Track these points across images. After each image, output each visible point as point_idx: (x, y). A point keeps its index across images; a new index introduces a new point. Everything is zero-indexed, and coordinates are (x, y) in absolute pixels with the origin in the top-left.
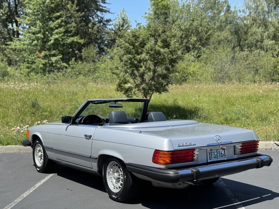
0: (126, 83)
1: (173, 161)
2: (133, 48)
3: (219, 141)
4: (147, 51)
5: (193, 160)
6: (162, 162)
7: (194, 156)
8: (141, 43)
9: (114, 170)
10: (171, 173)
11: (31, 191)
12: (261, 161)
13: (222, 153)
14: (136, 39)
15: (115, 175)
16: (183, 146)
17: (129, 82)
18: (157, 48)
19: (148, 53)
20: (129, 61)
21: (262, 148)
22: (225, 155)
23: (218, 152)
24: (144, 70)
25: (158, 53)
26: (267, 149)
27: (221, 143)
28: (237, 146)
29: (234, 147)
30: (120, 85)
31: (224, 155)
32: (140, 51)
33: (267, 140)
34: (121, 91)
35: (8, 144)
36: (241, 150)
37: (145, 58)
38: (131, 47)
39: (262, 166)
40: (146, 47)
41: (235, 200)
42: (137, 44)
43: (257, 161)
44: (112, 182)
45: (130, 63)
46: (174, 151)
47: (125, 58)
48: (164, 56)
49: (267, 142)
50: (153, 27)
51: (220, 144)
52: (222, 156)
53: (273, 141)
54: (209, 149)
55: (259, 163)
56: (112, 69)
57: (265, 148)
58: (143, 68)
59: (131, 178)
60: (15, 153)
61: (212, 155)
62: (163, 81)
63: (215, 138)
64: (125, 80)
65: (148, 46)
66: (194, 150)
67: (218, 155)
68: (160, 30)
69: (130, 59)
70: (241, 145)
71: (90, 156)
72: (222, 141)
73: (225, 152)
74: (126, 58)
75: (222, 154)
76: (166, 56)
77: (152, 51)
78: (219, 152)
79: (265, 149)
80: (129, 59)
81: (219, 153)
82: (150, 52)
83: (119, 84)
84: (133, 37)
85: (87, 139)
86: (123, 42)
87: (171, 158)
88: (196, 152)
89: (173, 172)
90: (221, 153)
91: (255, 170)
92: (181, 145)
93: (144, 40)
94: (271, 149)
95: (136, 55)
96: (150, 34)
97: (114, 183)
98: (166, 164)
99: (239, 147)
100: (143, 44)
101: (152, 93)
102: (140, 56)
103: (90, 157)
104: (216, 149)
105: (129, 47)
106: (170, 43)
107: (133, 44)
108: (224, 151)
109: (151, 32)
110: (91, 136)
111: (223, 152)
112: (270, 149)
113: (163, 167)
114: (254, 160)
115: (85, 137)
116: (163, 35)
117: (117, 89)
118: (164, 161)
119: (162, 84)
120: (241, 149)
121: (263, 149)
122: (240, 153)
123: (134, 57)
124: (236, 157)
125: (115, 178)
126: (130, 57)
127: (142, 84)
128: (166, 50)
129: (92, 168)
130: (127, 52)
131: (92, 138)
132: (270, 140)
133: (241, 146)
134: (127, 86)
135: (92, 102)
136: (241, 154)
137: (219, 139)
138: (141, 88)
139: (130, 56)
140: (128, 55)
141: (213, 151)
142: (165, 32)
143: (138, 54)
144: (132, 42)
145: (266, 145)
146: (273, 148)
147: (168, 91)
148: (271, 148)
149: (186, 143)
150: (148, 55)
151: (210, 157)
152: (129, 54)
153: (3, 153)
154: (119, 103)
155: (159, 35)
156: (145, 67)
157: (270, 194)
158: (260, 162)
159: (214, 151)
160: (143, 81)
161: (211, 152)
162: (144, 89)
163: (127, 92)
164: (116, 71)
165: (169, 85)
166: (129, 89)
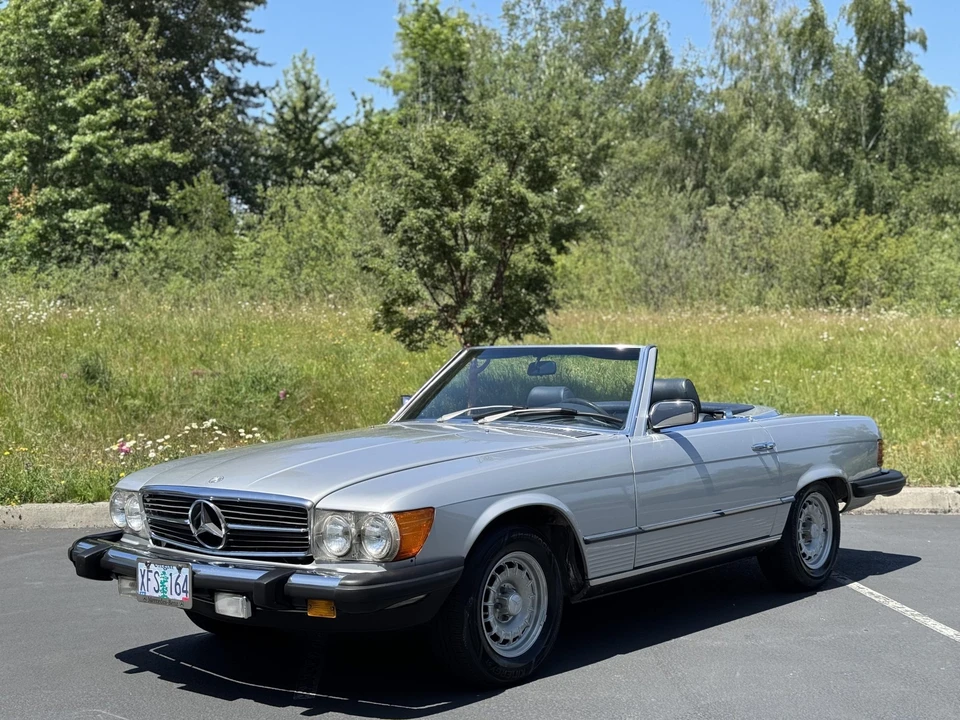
0: (410, 300)
2: (438, 187)
4: (483, 197)
8: (461, 171)
14: (444, 160)
17: (420, 299)
18: (517, 188)
19: (487, 202)
20: (426, 230)
21: (921, 507)
24: (472, 258)
25: (522, 203)
26: (936, 512)
30: (388, 311)
32: (457, 196)
33: (932, 483)
34: (389, 331)
35: (99, 498)
37: (478, 219)
38: (431, 183)
40: (479, 183)
42: (448, 174)
45: (429, 237)
47: (411, 219)
48: (540, 215)
49: (936, 490)
50: (499, 120)
53: (952, 485)
56: (360, 256)
57: (930, 507)
58: (471, 252)
62: (532, 299)
64: (407, 291)
65: (486, 182)
68: (523, 128)
69: (430, 223)
74: (415, 221)
76: (546, 216)
77: (500, 197)
79: (931, 512)
80: (426, 221)
82: (493, 199)
83: (385, 304)
84: (436, 150)
86: (403, 168)
93: (470, 162)
94: (949, 511)
95: (446, 209)
96: (489, 143)
100: (466, 178)
101: (496, 338)
102: (457, 214)
105: (423, 185)
106: (555, 174)
107: (433, 173)
109: (494, 134)
112: (945, 512)
116: (536, 145)
117: (376, 322)
119: (530, 308)
121: (924, 510)
123: (439, 217)
126: (429, 216)
127: (461, 304)
130: (418, 199)
132: (941, 483)
134: (411, 312)
138: (462, 318)
139: (429, 212)
140: (421, 210)
142: (539, 136)
143: (454, 207)
144: (433, 167)
145: (933, 499)
146: (954, 508)
147: (547, 331)
148: (947, 508)
150: (486, 211)
152: (424, 208)
155: (522, 147)
156: (476, 251)
160: (463, 297)
162: (469, 323)
163: (410, 333)
164: (376, 263)
165: (549, 312)
166: (421, 323)
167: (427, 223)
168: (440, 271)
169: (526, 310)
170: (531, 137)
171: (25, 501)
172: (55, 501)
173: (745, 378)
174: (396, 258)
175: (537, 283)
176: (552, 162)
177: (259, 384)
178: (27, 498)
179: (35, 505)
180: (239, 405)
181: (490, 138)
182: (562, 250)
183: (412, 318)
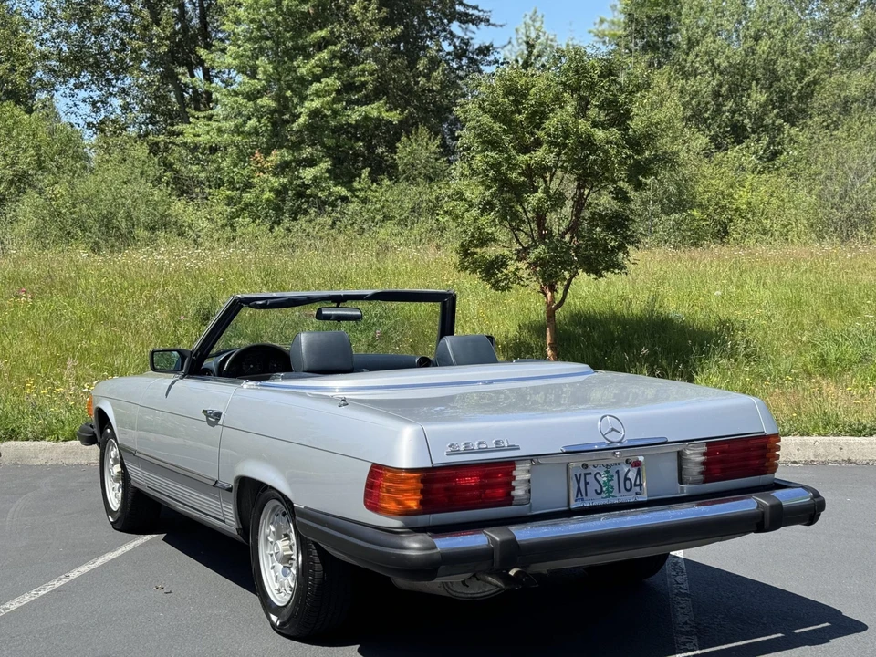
0: (484, 240)
1: (427, 505)
3: (614, 437)
4: (550, 139)
5: (508, 500)
6: (392, 506)
7: (513, 488)
8: (534, 114)
9: (278, 529)
10: (414, 546)
11: (42, 593)
12: (772, 507)
13: (629, 476)
15: (278, 549)
16: (468, 451)
17: (495, 240)
18: (583, 126)
20: (492, 173)
22: (641, 485)
23: (612, 472)
24: (540, 199)
25: (588, 143)
27: (620, 442)
28: (691, 454)
29: (680, 455)
30: (465, 251)
31: (636, 485)
32: (529, 137)
36: (701, 468)
37: (543, 161)
39: (774, 526)
40: (547, 124)
41: (684, 644)
43: (758, 507)
44: (273, 568)
46: (433, 469)
48: (606, 152)
51: (618, 445)
52: (628, 487)
54: (575, 463)
55: (763, 513)
58: (539, 193)
59: (317, 559)
60: (90, 464)
61: (587, 483)
62: (609, 236)
63: (599, 423)
64: (481, 234)
65: (552, 123)
66: (509, 465)
67: (614, 483)
68: (593, 67)
69: (495, 166)
70: (705, 449)
71: (216, 482)
72: (628, 435)
73: (639, 473)
74: (481, 164)
75: (628, 482)
76: (613, 152)
77: (566, 137)
78: (618, 472)
80: (493, 164)
81: (615, 478)
82: (559, 140)
83: (462, 245)
84: (506, 94)
85: (208, 421)
87: (422, 492)
88: (521, 474)
89: (416, 542)
90: (626, 479)
91: (752, 537)
92: (462, 448)
93: (542, 104)
95: (514, 152)
96: (562, 83)
97: (280, 574)
98: (407, 513)
99: (695, 456)
100: (539, 116)
102: (526, 157)
103: (214, 486)
104: (605, 462)
105: (491, 129)
106: (628, 112)
107: (501, 116)
108: (635, 470)
110: (218, 415)
111: (632, 475)
113: (394, 523)
114: (748, 505)
115: (204, 418)
116: (605, 83)
117: (462, 263)
118: (399, 503)
120: (703, 463)
122: (701, 477)
123: (508, 159)
124: (686, 490)
125: (280, 556)
126: (496, 159)
128: (615, 133)
129: (224, 522)
130: (489, 142)
131: (220, 422)
133: (704, 454)
134: (491, 251)
135: (248, 302)
136: (704, 482)
137: (613, 430)
139: (494, 154)
140: (488, 153)
141: (591, 469)
144: (505, 111)
147: (625, 268)
149: (480, 443)
150: (552, 152)
151: (579, 489)
152: (491, 150)
153: (54, 463)
154: (349, 304)
155: (591, 87)
156: (547, 191)
157: (827, 624)
158: (768, 511)
159: (596, 470)
161: (586, 474)
165: (630, 248)
166: (501, 262)
167: (492, 166)
170: (602, 76)
175: (617, 223)
176: (622, 98)
179: (19, 443)
182: (639, 186)
183: (490, 259)
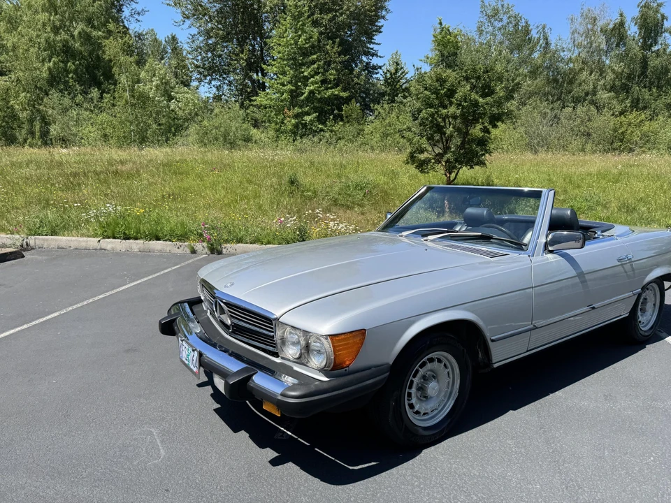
0: (422, 152)
2: (437, 98)
4: (458, 102)
8: (449, 90)
14: (441, 85)
17: (427, 151)
18: (474, 96)
19: (460, 105)
20: (430, 119)
24: (451, 131)
25: (476, 104)
30: (411, 156)
32: (446, 102)
34: (413, 165)
35: (269, 243)
38: (434, 96)
40: (456, 96)
42: (442, 92)
45: (432, 122)
47: (423, 114)
48: (484, 108)
50: (469, 65)
58: (451, 129)
62: (478, 149)
64: (421, 147)
65: (459, 95)
68: (480, 68)
69: (432, 115)
74: (426, 115)
76: (488, 109)
77: (466, 102)
82: (462, 103)
83: (411, 153)
84: (437, 81)
86: (422, 90)
93: (453, 86)
95: (440, 109)
96: (463, 76)
100: (451, 93)
101: (461, 167)
102: (446, 111)
105: (430, 97)
106: (494, 90)
107: (436, 92)
109: (466, 72)
116: (486, 76)
117: (407, 160)
119: (477, 154)
123: (437, 112)
126: (432, 112)
127: (445, 152)
128: (489, 100)
130: (427, 104)
134: (422, 157)
138: (445, 158)
139: (432, 110)
142: (487, 72)
143: (445, 107)
144: (436, 89)
147: (485, 164)
150: (459, 109)
152: (430, 108)
160: (446, 149)
162: (448, 161)
163: (422, 166)
164: (407, 134)
165: (487, 155)
166: (426, 161)
167: (430, 115)
168: (437, 137)
169: (476, 155)
170: (484, 73)
171: (239, 242)
172: (251, 243)
173: (579, 187)
174: (417, 132)
175: (483, 143)
176: (493, 84)
177: (359, 187)
178: (240, 241)
180: (349, 195)
181: (464, 74)
182: (495, 126)
183: (423, 159)
